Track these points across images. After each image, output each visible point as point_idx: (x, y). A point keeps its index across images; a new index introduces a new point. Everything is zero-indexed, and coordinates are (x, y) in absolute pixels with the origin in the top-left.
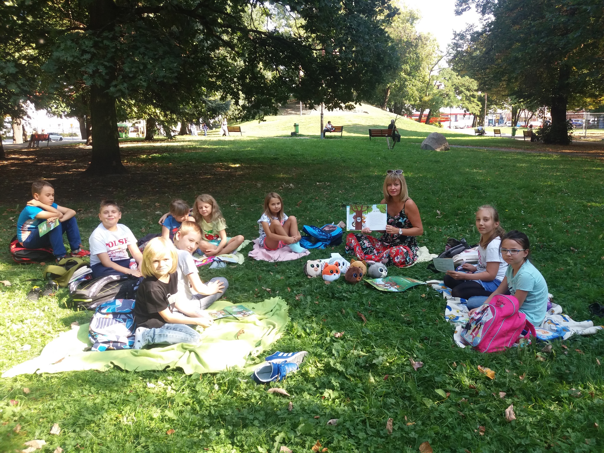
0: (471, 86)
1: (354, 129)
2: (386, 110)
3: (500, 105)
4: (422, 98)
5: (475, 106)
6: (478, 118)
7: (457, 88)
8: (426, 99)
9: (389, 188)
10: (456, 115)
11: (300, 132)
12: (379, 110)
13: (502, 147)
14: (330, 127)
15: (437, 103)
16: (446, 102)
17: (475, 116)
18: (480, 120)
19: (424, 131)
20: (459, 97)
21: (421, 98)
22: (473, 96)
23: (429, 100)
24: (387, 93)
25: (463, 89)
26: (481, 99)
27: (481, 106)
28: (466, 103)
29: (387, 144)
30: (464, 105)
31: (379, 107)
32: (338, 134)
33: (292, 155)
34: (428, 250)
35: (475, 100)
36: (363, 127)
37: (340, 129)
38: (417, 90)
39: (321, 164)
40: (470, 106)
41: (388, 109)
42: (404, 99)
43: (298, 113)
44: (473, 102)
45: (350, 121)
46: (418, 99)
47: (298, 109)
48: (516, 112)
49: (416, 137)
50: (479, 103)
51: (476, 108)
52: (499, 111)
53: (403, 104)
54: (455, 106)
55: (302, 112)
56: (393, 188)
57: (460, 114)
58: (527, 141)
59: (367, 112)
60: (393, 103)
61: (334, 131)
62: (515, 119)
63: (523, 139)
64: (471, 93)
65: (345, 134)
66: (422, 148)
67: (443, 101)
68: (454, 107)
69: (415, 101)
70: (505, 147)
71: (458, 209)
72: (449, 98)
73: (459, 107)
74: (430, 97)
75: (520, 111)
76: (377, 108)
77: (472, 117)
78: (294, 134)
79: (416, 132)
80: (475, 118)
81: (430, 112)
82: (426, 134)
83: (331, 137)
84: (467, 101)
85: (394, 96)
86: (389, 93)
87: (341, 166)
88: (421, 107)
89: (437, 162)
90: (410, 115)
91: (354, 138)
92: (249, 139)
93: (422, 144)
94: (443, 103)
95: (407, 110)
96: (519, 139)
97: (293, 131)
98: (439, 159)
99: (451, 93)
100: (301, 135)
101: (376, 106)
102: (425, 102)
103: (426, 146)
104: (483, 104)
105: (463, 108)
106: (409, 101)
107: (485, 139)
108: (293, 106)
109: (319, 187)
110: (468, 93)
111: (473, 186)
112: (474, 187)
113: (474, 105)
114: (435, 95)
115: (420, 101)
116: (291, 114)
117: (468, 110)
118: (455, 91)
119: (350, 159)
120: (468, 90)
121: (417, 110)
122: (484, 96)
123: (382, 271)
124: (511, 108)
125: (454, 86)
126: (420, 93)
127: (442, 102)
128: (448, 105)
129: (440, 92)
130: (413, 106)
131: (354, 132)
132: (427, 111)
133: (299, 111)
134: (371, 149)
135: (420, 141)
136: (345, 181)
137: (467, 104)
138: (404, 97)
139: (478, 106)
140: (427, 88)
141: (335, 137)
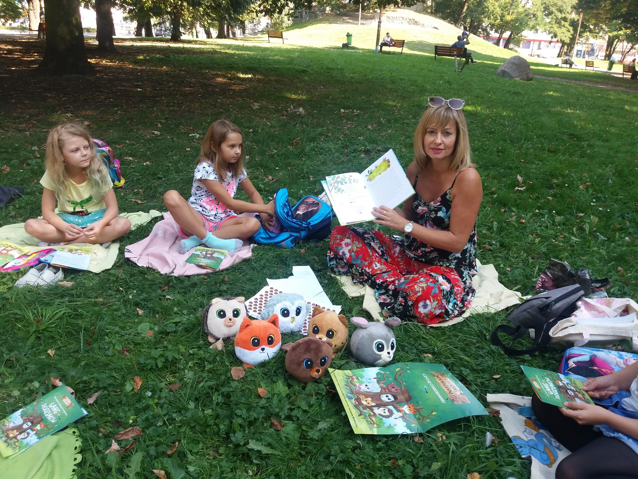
0: (564, 7)
1: (419, 47)
2: (460, 28)
3: (595, 33)
4: (504, 16)
5: (565, 32)
6: (566, 47)
7: (546, 8)
8: (508, 18)
9: (429, 139)
10: (540, 42)
11: (353, 45)
12: (453, 26)
13: (597, 83)
14: (389, 40)
15: (521, 24)
16: (531, 24)
17: (563, 43)
18: (567, 50)
19: (502, 56)
20: (548, 20)
21: (502, 16)
22: (565, 19)
23: (512, 20)
24: (463, 8)
25: (554, 9)
26: (574, 24)
27: (572, 32)
28: (555, 26)
29: (454, 65)
30: (552, 30)
31: (452, 24)
32: (398, 50)
33: (327, 68)
34: (496, 274)
35: (567, 24)
36: (429, 45)
37: (401, 44)
38: (500, 7)
39: (361, 83)
40: (559, 31)
41: (462, 27)
42: (482, 16)
43: (356, 22)
44: (564, 26)
45: (415, 36)
46: (499, 18)
47: (356, 18)
48: (613, 44)
49: (491, 63)
50: (571, 29)
51: (565, 34)
52: (592, 40)
53: (480, 22)
54: (540, 29)
55: (360, 21)
56: (439, 141)
57: (545, 41)
58: (626, 79)
59: (436, 28)
60: (469, 20)
61: (394, 46)
62: (610, 51)
63: (622, 76)
64: (563, 16)
65: (406, 50)
66: (499, 74)
67: (529, 23)
68: (540, 31)
69: (495, 21)
70: (600, 83)
71: (553, 176)
72: (536, 20)
73: (545, 31)
74: (514, 16)
75: (618, 42)
76: (450, 25)
77: (560, 45)
78: (345, 46)
79: (492, 56)
80: (563, 46)
81: (510, 36)
82: (503, 60)
83: (389, 53)
84: (557, 25)
85: (472, 11)
86: (466, 8)
87: (386, 88)
88: (501, 28)
89: (517, 93)
90: (487, 37)
91: (416, 56)
92: (289, 47)
93: (499, 70)
94: (527, 25)
95: (485, 30)
96: (616, 75)
97: (345, 42)
98: (520, 90)
99: (539, 14)
100: (353, 48)
101: (449, 22)
102: (507, 23)
103: (504, 72)
104: (575, 30)
105: (550, 33)
106: (488, 19)
107: (574, 72)
108: (352, 13)
109: (341, 117)
110: (560, 15)
111: (570, 135)
112: (572, 136)
113: (564, 30)
114: (519, 13)
115: (501, 20)
116: (348, 23)
117: (555, 36)
118: (544, 11)
119: (402, 80)
120: (560, 11)
121: (496, 31)
122: (578, 20)
123: (380, 348)
124: (607, 37)
125: (544, 5)
126: (502, 10)
127: (526, 23)
128: (533, 27)
129: (526, 11)
130: (492, 26)
131: (419, 50)
132: (507, 34)
133: (358, 20)
134: (433, 69)
135: (496, 67)
136: (383, 110)
137: (556, 29)
138: (483, 14)
139: (569, 31)
140: (511, 5)
141: (394, 53)
